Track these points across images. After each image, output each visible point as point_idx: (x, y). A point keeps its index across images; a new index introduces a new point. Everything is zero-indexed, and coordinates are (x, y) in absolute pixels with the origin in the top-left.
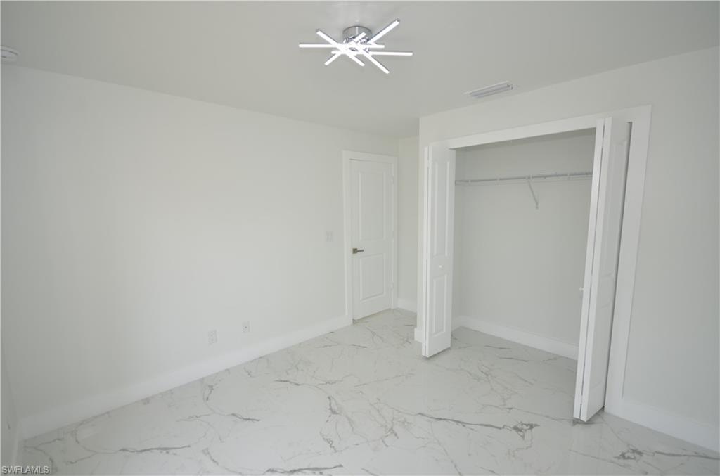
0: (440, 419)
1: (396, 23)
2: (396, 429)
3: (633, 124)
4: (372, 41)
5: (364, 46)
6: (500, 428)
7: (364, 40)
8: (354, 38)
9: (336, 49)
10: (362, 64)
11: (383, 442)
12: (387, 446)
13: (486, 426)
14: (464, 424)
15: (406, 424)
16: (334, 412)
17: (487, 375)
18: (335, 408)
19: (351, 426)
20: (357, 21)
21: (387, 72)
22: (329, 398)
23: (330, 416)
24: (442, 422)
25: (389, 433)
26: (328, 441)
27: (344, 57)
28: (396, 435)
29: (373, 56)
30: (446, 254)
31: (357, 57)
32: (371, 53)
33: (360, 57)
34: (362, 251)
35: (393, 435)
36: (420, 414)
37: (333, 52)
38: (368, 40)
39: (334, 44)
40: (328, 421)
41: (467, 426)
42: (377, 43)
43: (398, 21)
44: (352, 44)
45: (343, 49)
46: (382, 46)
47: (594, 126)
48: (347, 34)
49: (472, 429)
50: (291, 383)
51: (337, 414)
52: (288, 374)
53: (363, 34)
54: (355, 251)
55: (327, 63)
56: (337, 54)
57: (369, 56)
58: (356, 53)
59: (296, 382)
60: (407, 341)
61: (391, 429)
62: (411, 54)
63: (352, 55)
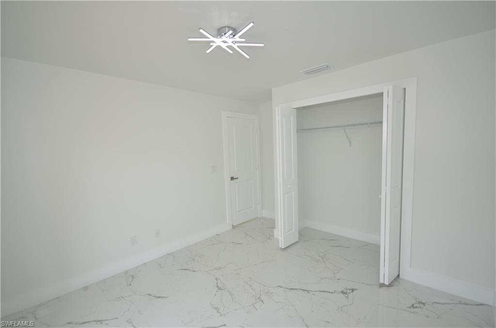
0: (293, 289)
1: (252, 25)
2: (263, 297)
3: (406, 89)
4: (237, 36)
5: (232, 40)
6: (332, 293)
7: (232, 36)
8: (225, 34)
9: (213, 42)
10: (231, 52)
11: (254, 307)
12: (256, 309)
13: (323, 291)
14: (308, 291)
15: (269, 294)
16: (219, 289)
17: (323, 258)
18: (220, 285)
19: (232, 297)
20: (227, 23)
21: (248, 57)
22: (216, 279)
23: (217, 291)
24: (293, 290)
25: (258, 301)
26: (216, 308)
27: (219, 47)
28: (262, 301)
29: (238, 47)
30: (293, 178)
31: (227, 47)
32: (237, 44)
33: (230, 47)
34: (237, 178)
35: (261, 301)
36: (278, 286)
37: (211, 44)
38: (234, 36)
39: (212, 39)
40: (215, 295)
41: (310, 292)
42: (240, 37)
43: (253, 23)
44: (224, 38)
45: (218, 42)
46: (244, 40)
47: (382, 92)
48: (220, 32)
49: (314, 295)
50: (190, 270)
51: (222, 289)
52: (187, 265)
53: (231, 32)
54: (232, 178)
55: (208, 52)
56: (215, 45)
57: (235, 46)
58: (227, 44)
59: (193, 270)
60: (269, 238)
61: (259, 298)
62: (262, 45)
63: (224, 46)
